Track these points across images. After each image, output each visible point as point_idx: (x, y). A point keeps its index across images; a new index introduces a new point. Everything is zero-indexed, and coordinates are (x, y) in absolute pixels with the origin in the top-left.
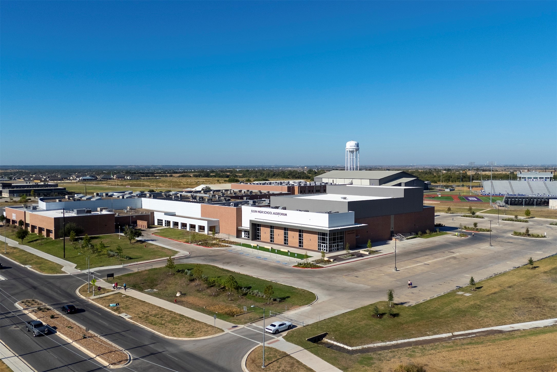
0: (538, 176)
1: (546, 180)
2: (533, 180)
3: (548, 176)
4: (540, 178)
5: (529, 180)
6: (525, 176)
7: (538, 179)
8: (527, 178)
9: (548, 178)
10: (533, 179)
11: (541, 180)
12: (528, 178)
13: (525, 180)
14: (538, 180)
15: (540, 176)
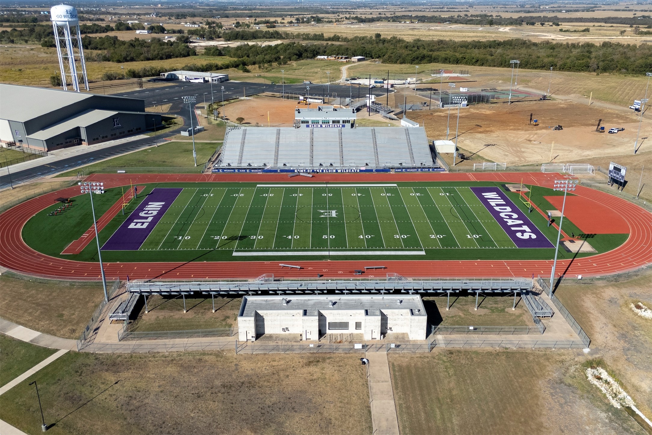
0: (330, 118)
1: (343, 126)
2: (321, 126)
3: (347, 119)
4: (334, 122)
5: (315, 126)
6: (307, 119)
7: (331, 123)
8: (310, 123)
9: (348, 121)
10: (321, 124)
11: (336, 126)
12: (313, 122)
13: (308, 126)
14: (331, 126)
15: (334, 119)
